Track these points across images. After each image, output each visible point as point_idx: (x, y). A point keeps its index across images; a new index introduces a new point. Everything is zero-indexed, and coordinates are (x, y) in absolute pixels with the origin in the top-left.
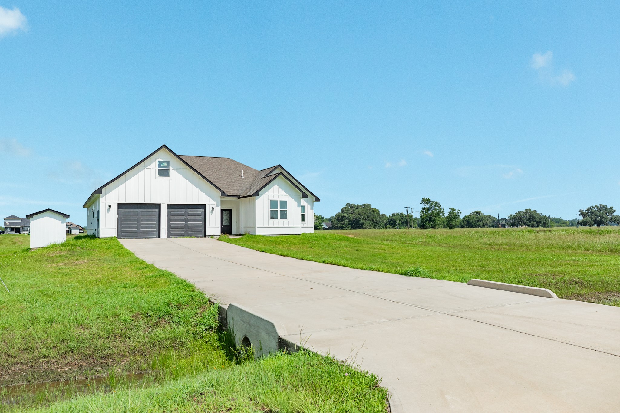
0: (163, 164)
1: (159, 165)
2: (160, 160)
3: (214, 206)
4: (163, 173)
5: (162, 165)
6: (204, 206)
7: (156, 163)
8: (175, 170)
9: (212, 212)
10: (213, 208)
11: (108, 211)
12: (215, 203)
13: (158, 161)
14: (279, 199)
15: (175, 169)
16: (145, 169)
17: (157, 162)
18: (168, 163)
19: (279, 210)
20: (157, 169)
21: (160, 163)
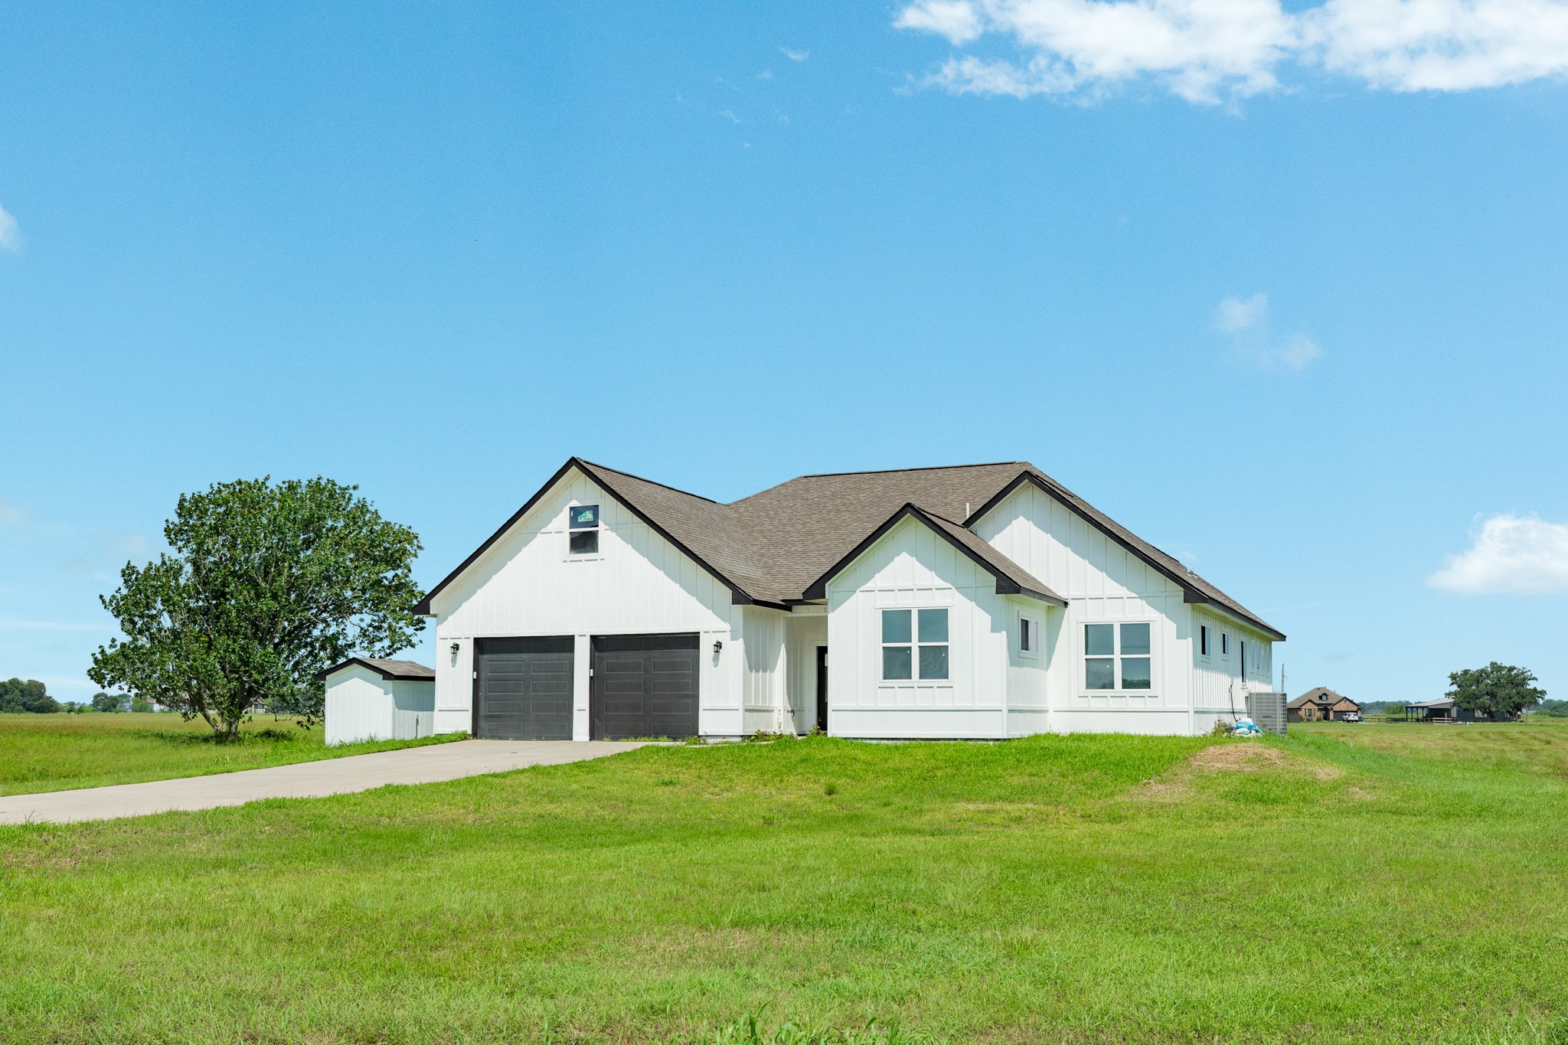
0: (584, 514)
1: (574, 522)
2: (575, 503)
3: (720, 638)
4: (584, 542)
5: (581, 519)
6: (691, 640)
7: (565, 516)
8: (611, 529)
9: (716, 659)
10: (719, 645)
11: (454, 660)
12: (727, 627)
13: (572, 509)
14: (915, 603)
15: (614, 527)
16: (538, 534)
17: (567, 510)
18: (595, 509)
19: (915, 644)
20: (567, 531)
21: (576, 512)
